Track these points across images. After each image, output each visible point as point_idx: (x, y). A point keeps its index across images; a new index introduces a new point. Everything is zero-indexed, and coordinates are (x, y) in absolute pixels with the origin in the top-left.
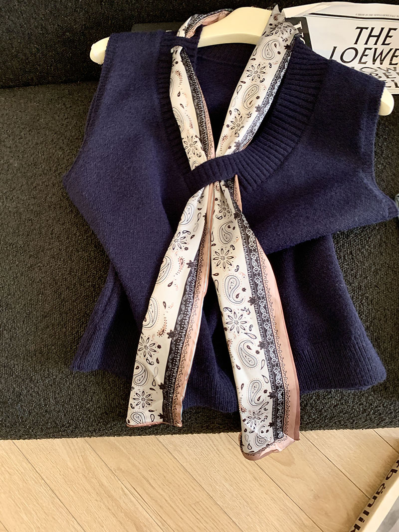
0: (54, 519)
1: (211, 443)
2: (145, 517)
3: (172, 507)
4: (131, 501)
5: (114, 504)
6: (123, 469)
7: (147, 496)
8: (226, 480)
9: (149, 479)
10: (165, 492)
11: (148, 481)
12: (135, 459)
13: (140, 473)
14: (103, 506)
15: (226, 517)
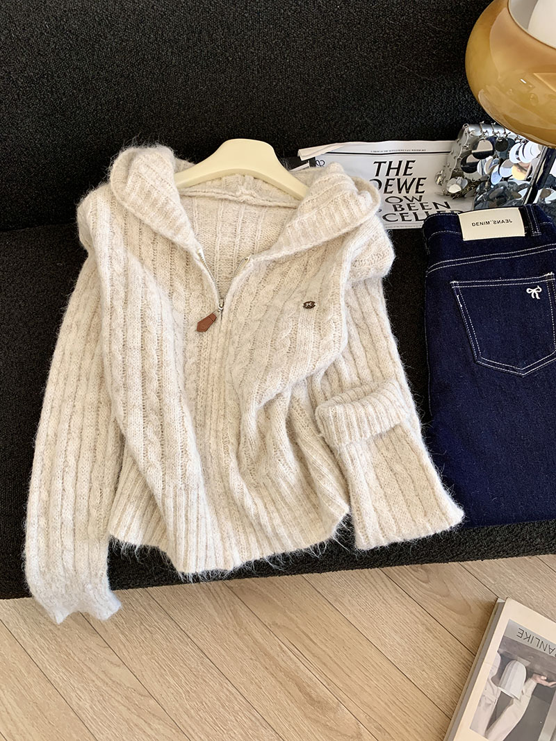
0: (206, 682)
1: (376, 592)
2: (308, 677)
3: (336, 663)
4: (291, 659)
5: (271, 663)
6: (279, 624)
7: (308, 652)
8: (396, 631)
9: (310, 635)
10: (328, 648)
11: (308, 636)
12: (291, 612)
13: (298, 627)
14: (259, 665)
15: (399, 673)
